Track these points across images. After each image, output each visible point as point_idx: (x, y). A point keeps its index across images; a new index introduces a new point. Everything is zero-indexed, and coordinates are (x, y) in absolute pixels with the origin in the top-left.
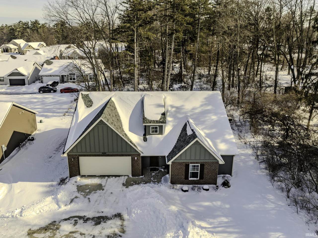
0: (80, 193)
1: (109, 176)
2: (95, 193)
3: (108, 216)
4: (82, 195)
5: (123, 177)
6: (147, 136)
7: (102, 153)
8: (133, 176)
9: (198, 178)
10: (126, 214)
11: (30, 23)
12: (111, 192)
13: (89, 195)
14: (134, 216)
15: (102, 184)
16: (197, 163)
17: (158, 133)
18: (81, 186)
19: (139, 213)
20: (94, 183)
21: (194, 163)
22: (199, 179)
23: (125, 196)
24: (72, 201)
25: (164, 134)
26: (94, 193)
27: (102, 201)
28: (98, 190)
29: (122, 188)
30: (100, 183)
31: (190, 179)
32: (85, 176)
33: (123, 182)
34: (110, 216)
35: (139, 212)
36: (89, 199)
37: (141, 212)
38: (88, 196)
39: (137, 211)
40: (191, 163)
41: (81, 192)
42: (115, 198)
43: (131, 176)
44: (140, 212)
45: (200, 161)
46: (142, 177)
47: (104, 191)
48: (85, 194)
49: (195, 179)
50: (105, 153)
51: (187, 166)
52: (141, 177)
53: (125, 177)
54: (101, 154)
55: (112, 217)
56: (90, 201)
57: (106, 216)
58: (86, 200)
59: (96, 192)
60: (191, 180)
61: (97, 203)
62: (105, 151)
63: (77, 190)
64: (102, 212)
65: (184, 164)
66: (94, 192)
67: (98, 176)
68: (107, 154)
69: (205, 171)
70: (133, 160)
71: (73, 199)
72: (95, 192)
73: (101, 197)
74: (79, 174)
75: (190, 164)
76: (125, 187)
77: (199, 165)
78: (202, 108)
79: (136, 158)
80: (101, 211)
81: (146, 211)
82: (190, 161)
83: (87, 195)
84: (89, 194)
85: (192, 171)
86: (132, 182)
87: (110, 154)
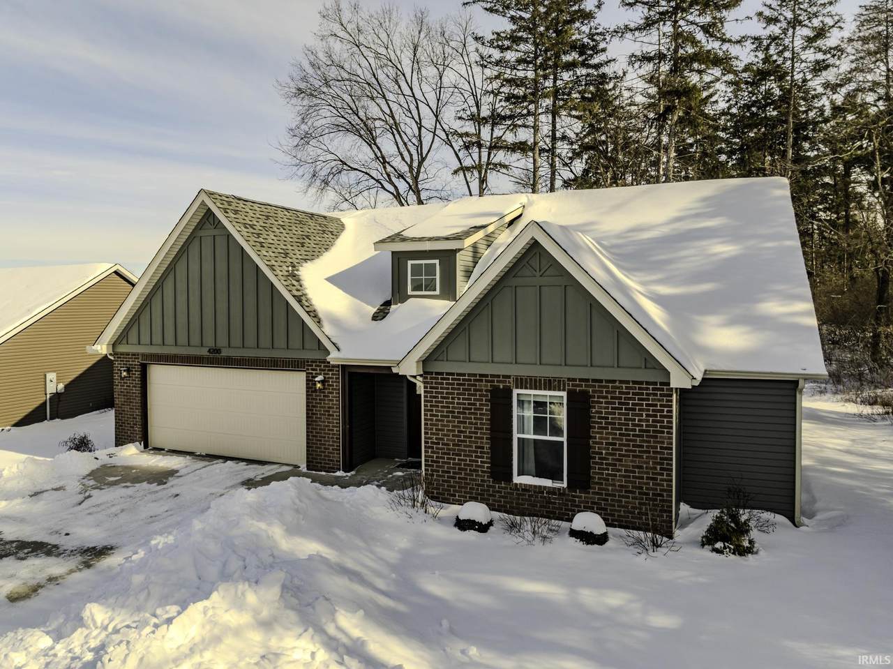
0: (85, 480)
1: (231, 459)
2: (128, 487)
3: (63, 547)
4: (84, 485)
5: (274, 467)
6: (393, 306)
7: (209, 351)
9: (560, 479)
12: (178, 492)
15: (181, 470)
16: (550, 385)
17: (437, 292)
18: (114, 466)
20: (161, 466)
21: (534, 383)
22: (565, 483)
24: (34, 495)
26: (124, 487)
27: (115, 509)
29: (226, 489)
31: (517, 480)
32: (163, 449)
34: (69, 548)
38: (94, 491)
40: (523, 383)
41: (90, 480)
42: (165, 510)
43: (304, 467)
45: (565, 373)
46: (345, 474)
47: (159, 488)
48: (92, 486)
49: (547, 483)
50: (219, 351)
51: (500, 401)
52: (340, 473)
53: (284, 466)
54: (204, 352)
55: (73, 551)
56: (80, 503)
57: (56, 545)
60: (526, 489)
62: (219, 343)
63: (87, 473)
64: (67, 534)
65: (487, 386)
66: (127, 484)
67: (199, 456)
68: (225, 353)
69: (600, 439)
71: (47, 491)
72: (131, 485)
74: (145, 439)
75: (515, 391)
76: (245, 487)
77: (564, 395)
78: (677, 225)
79: (320, 378)
82: (514, 371)
83: (96, 488)
84: (105, 487)
85: (528, 432)
87: (232, 354)
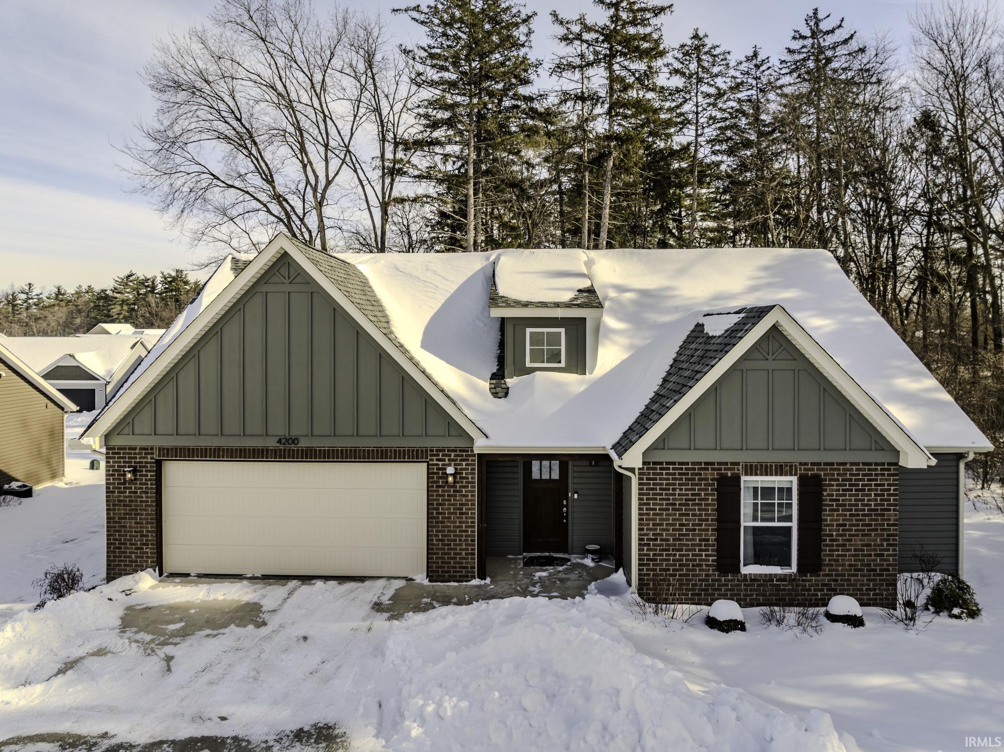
0: (128, 634)
1: (306, 579)
2: (215, 636)
3: (253, 739)
4: (137, 641)
5: (381, 583)
6: (508, 380)
7: (279, 441)
8: (432, 576)
9: (788, 564)
10: (370, 728)
11: (159, 279)
12: (303, 634)
13: (176, 644)
14: (416, 731)
15: (262, 602)
16: (780, 469)
17: (563, 365)
18: (148, 609)
19: (449, 712)
20: (224, 600)
21: (765, 469)
22: (794, 569)
23: (379, 650)
24: (69, 666)
25: (591, 373)
26: (208, 636)
27: (241, 670)
28: (233, 626)
29: (364, 620)
30: (256, 600)
31: (746, 570)
32: (188, 575)
33: (375, 599)
34: (264, 738)
35: (449, 706)
36: (169, 659)
37: (464, 704)
38: (169, 650)
39: (439, 704)
40: (751, 469)
41: (136, 633)
42: (318, 659)
43: (421, 578)
44: (455, 706)
45: (795, 458)
46: (483, 582)
47: (264, 631)
48: (152, 641)
50: (295, 441)
51: (728, 490)
52: (476, 582)
53: (393, 581)
54: (272, 443)
55: (279, 741)
56: (169, 670)
57: (235, 739)
58: (154, 664)
59: (222, 631)
61: (207, 676)
62: (295, 432)
63: (119, 622)
64: (223, 719)
65: (711, 474)
66: (208, 632)
67: (253, 578)
68: (304, 443)
69: (831, 521)
70: (435, 480)
71: (82, 658)
72: (215, 632)
73: (240, 654)
74: (158, 563)
75: (743, 478)
76: (386, 615)
77: (794, 479)
79: (450, 470)
80: (215, 713)
81: (497, 694)
82: (744, 457)
83: (164, 644)
84: (177, 640)
85: (755, 519)
86: (425, 600)
87: (315, 443)
